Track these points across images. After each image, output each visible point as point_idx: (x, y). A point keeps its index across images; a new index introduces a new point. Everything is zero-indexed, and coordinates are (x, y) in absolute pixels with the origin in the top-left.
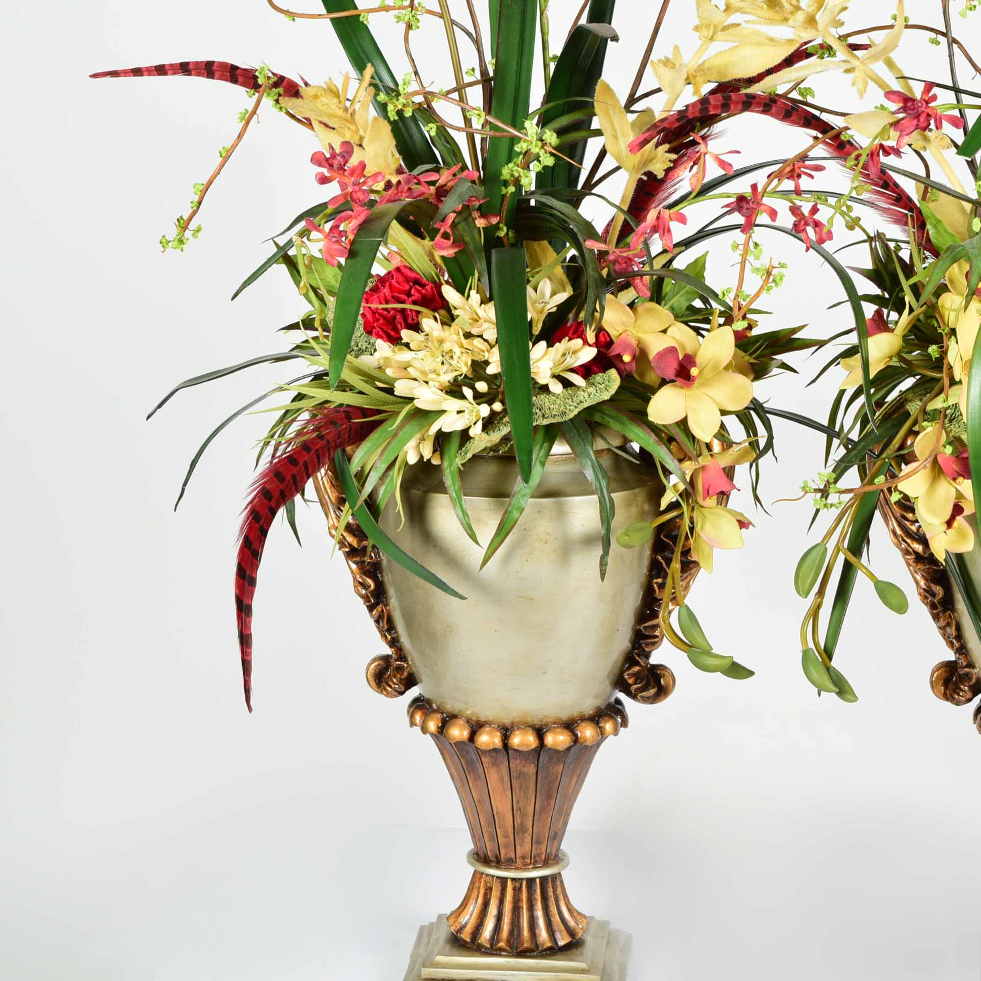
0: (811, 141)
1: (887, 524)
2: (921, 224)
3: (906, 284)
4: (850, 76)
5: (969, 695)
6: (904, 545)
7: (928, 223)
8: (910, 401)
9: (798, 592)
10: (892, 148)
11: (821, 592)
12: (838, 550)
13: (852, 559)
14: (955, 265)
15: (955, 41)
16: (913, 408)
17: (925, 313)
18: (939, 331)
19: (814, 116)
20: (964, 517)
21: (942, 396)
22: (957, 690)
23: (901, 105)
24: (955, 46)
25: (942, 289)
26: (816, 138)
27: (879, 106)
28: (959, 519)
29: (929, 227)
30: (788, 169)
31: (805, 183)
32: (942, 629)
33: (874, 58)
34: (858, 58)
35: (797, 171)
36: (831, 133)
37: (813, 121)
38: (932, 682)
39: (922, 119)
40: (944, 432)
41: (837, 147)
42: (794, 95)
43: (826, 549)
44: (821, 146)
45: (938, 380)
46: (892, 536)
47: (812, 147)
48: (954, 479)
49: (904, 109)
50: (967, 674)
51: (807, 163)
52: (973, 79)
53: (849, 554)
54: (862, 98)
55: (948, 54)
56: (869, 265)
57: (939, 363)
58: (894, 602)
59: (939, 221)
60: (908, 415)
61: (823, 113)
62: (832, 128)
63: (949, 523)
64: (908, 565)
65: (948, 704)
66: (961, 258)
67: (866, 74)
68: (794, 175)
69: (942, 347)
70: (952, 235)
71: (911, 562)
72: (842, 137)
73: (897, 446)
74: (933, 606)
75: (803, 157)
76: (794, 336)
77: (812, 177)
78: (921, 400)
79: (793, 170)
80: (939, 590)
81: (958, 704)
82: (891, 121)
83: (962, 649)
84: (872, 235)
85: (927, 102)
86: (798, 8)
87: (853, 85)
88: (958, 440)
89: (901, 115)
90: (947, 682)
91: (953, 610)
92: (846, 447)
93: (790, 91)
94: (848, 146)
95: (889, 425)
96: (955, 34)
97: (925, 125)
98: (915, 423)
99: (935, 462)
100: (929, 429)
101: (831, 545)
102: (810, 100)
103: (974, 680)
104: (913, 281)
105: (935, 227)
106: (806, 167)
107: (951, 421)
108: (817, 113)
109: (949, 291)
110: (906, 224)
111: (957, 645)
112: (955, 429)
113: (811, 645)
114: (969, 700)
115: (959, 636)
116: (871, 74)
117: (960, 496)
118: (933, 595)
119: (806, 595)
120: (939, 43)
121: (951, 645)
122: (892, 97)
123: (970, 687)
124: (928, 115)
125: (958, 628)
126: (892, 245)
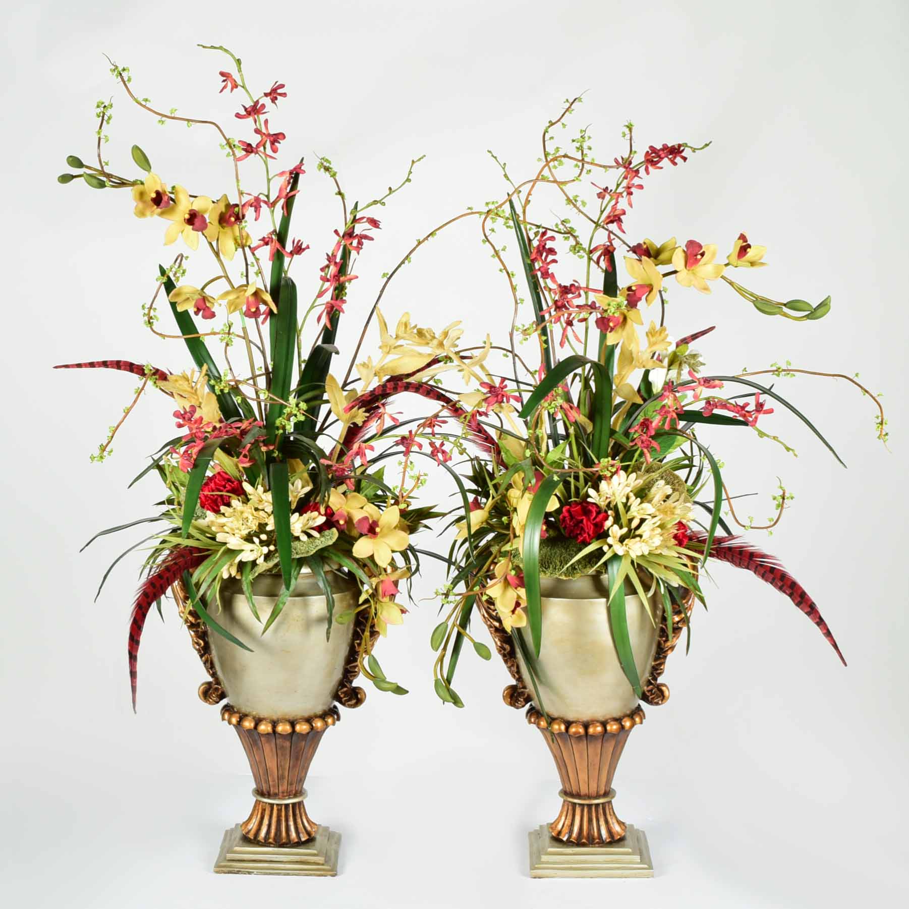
0: (441, 408)
1: (480, 611)
2: (498, 452)
3: (490, 484)
4: (462, 373)
5: (523, 703)
6: (489, 623)
7: (502, 451)
8: (493, 546)
9: (433, 648)
10: (483, 412)
11: (445, 649)
12: (454, 625)
13: (461, 630)
14: (517, 474)
15: (516, 355)
16: (494, 549)
17: (500, 499)
18: (508, 509)
19: (442, 394)
20: (522, 608)
21: (510, 544)
22: (517, 701)
23: (488, 390)
24: (516, 358)
25: (510, 486)
26: (443, 406)
27: (477, 390)
28: (518, 609)
29: (502, 453)
30: (428, 422)
31: (437, 429)
32: (509, 668)
33: (474, 364)
34: (465, 364)
35: (433, 423)
36: (451, 404)
37: (442, 398)
38: (503, 696)
39: (500, 397)
40: (510, 563)
41: (454, 411)
42: (431, 383)
43: (447, 625)
44: (446, 410)
45: (508, 535)
46: (482, 617)
48: (516, 588)
49: (490, 392)
50: (522, 692)
51: (438, 419)
52: (526, 376)
53: (460, 628)
54: (467, 385)
55: (512, 362)
56: (471, 473)
57: (508, 526)
58: (483, 654)
59: (508, 450)
60: (491, 553)
61: (447, 393)
62: (452, 401)
63: (513, 612)
64: (491, 633)
65: (513, 708)
66: (519, 470)
67: (470, 372)
68: (431, 425)
69: (509, 518)
70: (514, 458)
71: (493, 632)
72: (457, 406)
73: (485, 570)
74: (504, 656)
75: (436, 416)
76: (431, 511)
77: (441, 427)
78: (498, 545)
79: (431, 423)
80: (507, 647)
81: (517, 708)
82: (483, 398)
83: (520, 679)
84: (472, 457)
85: (502, 389)
86: (434, 338)
87: (463, 378)
88: (518, 567)
89: (489, 395)
90: (511, 696)
91: (515, 657)
92: (459, 571)
93: (429, 381)
94: (460, 411)
95: (481, 558)
96: (516, 352)
97: (501, 400)
98: (495, 558)
99: (506, 579)
100: (503, 562)
101: (450, 623)
102: (440, 385)
103: (526, 695)
104: (494, 482)
105: (506, 453)
106: (438, 421)
107: (514, 557)
108: (443, 393)
109: (513, 488)
110: (490, 452)
111: (517, 676)
112: (516, 561)
113: (439, 677)
114: (523, 706)
115: (518, 672)
116: (472, 372)
117: (519, 597)
118: (505, 649)
119: (437, 650)
120: (508, 356)
121: (514, 676)
122: (483, 385)
123: (524, 699)
124: (503, 395)
125: (518, 667)
126: (483, 463)
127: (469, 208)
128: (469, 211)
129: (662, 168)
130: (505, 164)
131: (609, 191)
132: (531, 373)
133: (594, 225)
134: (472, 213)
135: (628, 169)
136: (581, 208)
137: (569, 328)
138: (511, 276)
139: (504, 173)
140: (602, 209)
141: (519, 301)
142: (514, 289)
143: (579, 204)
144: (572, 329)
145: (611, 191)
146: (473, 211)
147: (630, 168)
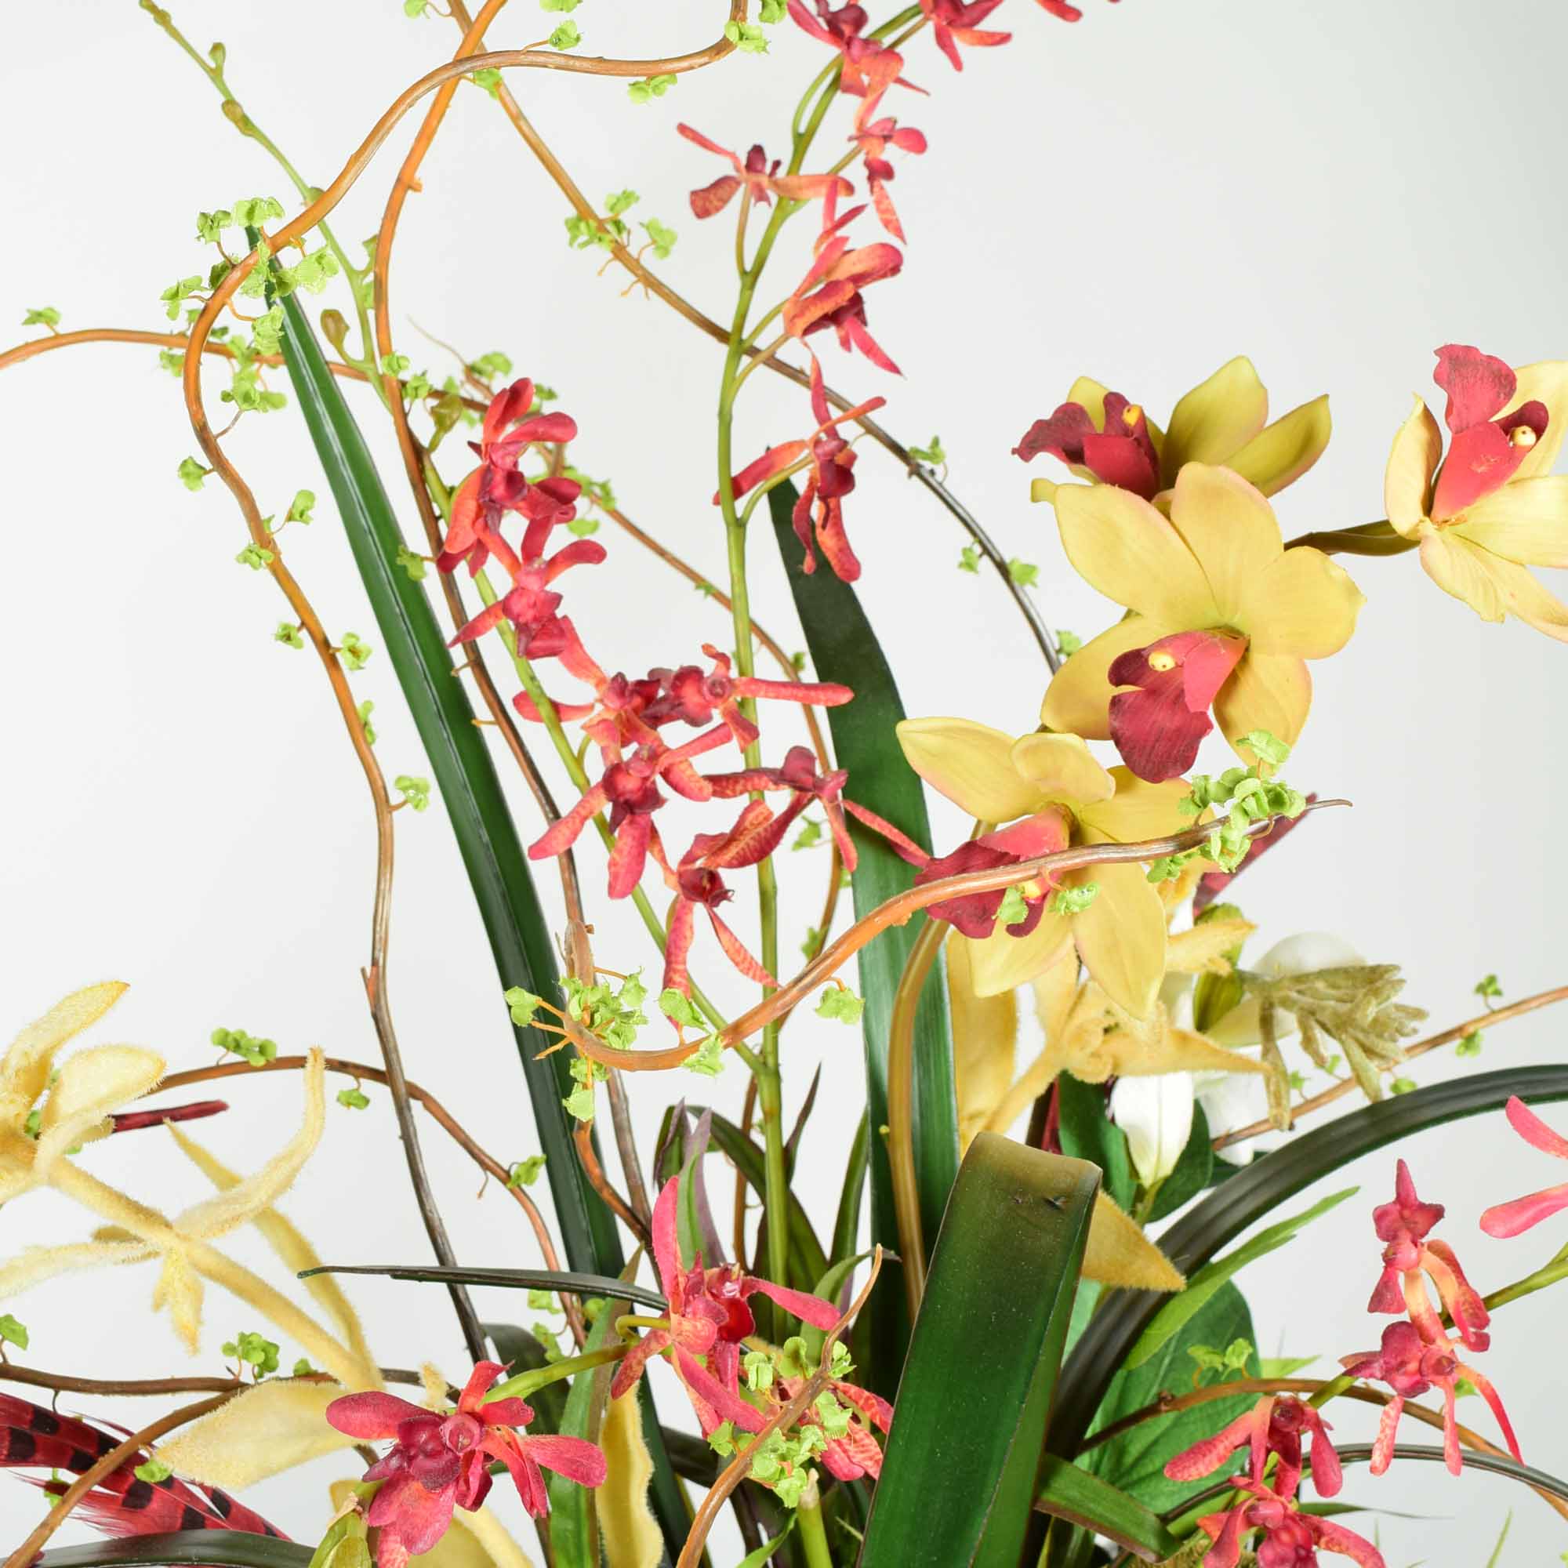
0: (45, 1504)
15: (415, 1092)
24: (416, 1106)
27: (235, 1341)
34: (168, 1225)
36: (107, 1463)
41: (125, 1503)
47: (47, 1527)
52: (480, 1195)
55: (397, 1131)
61: (63, 1394)
62: (105, 1443)
67: (195, 1266)
72: (141, 1467)
87: (157, 1306)
94: (160, 1494)
96: (412, 1071)
116: (210, 1262)
120: (367, 1101)
122: (358, 1416)
127: (36, 317)
128: (41, 331)
129: (1005, 38)
130: (217, 48)
131: (768, 168)
132: (505, 1177)
133: (723, 350)
134: (58, 341)
135: (856, 49)
136: (650, 262)
137: (699, 909)
138: (344, 659)
139: (223, 99)
140: (748, 267)
141: (395, 797)
142: (358, 729)
143: (637, 243)
144: (714, 918)
145: (777, 164)
146: (63, 328)
147: (867, 42)
